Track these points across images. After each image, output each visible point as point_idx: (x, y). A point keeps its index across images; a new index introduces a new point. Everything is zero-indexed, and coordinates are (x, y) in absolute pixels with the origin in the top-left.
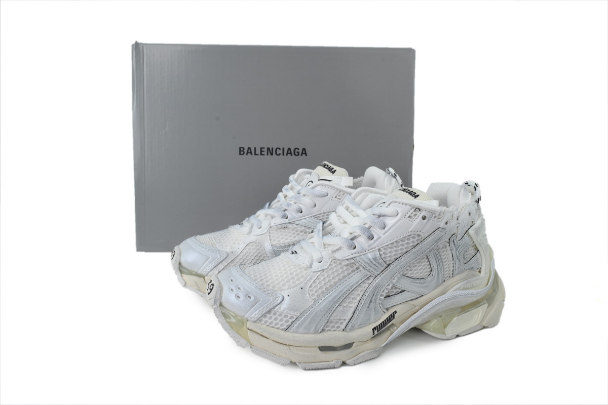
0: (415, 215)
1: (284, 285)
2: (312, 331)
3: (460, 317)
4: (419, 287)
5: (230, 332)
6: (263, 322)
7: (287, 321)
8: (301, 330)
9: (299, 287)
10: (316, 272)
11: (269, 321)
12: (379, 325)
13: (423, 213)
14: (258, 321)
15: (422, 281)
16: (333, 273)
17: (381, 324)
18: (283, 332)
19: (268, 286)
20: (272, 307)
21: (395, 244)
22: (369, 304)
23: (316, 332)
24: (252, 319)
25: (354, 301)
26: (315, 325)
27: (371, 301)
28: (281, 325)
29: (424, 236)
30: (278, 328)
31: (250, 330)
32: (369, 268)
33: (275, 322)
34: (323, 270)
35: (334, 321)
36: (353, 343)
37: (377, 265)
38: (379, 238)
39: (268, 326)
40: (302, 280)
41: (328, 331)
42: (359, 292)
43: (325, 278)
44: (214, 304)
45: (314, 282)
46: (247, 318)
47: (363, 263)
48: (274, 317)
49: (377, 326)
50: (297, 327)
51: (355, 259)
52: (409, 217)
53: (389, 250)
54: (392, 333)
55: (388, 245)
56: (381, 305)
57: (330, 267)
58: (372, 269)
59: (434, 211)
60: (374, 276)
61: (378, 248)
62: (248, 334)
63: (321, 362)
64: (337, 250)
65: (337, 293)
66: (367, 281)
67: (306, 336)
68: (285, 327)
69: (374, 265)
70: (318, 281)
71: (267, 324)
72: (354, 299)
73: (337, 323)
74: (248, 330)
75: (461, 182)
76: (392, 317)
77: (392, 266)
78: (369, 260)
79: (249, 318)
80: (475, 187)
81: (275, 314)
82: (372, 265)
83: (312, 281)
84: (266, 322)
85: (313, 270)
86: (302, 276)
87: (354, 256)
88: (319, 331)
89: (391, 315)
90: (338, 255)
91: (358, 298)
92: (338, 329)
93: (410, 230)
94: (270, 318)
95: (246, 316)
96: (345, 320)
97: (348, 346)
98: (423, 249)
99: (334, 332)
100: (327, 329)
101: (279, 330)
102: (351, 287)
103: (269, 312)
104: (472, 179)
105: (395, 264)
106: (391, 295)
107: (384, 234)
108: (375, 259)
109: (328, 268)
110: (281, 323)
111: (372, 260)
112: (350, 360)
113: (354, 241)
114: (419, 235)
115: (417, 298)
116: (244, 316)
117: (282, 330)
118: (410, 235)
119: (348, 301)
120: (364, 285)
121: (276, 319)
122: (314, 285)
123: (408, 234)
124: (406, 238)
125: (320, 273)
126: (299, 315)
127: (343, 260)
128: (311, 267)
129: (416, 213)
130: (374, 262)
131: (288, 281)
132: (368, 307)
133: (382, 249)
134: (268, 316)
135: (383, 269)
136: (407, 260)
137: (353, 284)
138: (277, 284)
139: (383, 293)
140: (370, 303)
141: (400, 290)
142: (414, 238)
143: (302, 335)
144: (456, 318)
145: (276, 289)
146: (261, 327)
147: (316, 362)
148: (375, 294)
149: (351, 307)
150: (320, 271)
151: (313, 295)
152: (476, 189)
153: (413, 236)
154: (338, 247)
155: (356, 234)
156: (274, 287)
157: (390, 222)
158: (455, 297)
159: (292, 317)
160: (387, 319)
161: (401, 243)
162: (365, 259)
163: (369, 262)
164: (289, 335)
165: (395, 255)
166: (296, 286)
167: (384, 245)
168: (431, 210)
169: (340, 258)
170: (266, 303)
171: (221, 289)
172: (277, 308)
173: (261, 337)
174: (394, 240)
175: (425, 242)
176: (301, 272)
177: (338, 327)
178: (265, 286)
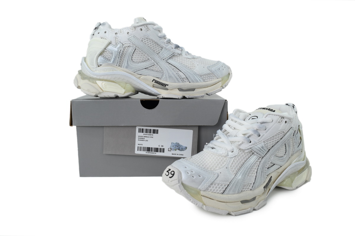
0: (282, 121)
1: (216, 167)
2: (237, 192)
3: (298, 176)
4: (281, 161)
5: (191, 199)
6: (209, 190)
7: (223, 188)
8: (231, 192)
9: (225, 167)
10: (232, 158)
11: (213, 189)
13: (286, 120)
14: (206, 190)
15: (282, 158)
16: (241, 157)
18: (221, 195)
19: (208, 168)
20: (213, 181)
21: (272, 138)
22: (261, 174)
23: (238, 193)
24: (203, 189)
25: (254, 173)
26: (238, 188)
27: (262, 172)
28: (220, 191)
29: (285, 133)
30: (218, 193)
31: (203, 196)
32: (259, 152)
33: (216, 189)
34: (235, 156)
35: (246, 185)
36: (256, 197)
37: (264, 151)
38: (264, 135)
39: (212, 192)
40: (225, 163)
41: (244, 191)
42: (255, 167)
43: (237, 161)
44: (179, 183)
45: (232, 164)
46: (200, 189)
47: (257, 150)
48: (215, 187)
49: (265, 186)
50: (229, 191)
51: (252, 148)
52: (279, 122)
53: (269, 142)
54: (270, 189)
55: (268, 139)
56: (265, 174)
57: (239, 154)
58: (261, 153)
59: (290, 118)
60: (262, 157)
61: (263, 141)
62: (202, 198)
63: (243, 210)
64: (241, 144)
65: (245, 169)
66: (259, 161)
67: (234, 195)
68: (222, 191)
69: (262, 150)
70: (234, 163)
71: (212, 191)
72: (254, 171)
74: (202, 196)
75: (284, 103)
77: (270, 151)
78: (260, 148)
79: (201, 189)
80: (293, 106)
81: (215, 185)
82: (261, 151)
83: (231, 163)
84: (211, 190)
85: (229, 156)
86: (225, 161)
87: (251, 146)
88: (240, 192)
89: (270, 179)
90: (242, 147)
91: (256, 171)
92: (248, 190)
93: (280, 129)
94: (213, 187)
95: (199, 188)
96: (251, 184)
97: (254, 199)
98: (285, 140)
99: (247, 192)
100: (243, 190)
101: (219, 194)
102: (252, 165)
103: (212, 184)
104: (291, 102)
105: (272, 149)
106: (269, 167)
107: (266, 133)
108: (263, 147)
109: (238, 155)
110: (219, 190)
111: (261, 148)
112: (256, 207)
113: (249, 138)
114: (283, 132)
115: (279, 168)
116: (198, 188)
117: (220, 194)
118: (279, 133)
119: (251, 172)
120: (257, 163)
121: (216, 187)
122: (232, 165)
123: (278, 132)
124: (278, 134)
125: (234, 158)
126: (229, 183)
127: (245, 150)
128: (228, 155)
129: (282, 120)
130: (262, 149)
131: (218, 165)
132: (261, 175)
133: (265, 141)
134: (212, 186)
135: (266, 152)
136: (278, 146)
137: (252, 162)
138: (212, 167)
139: (266, 167)
141: (273, 164)
142: (281, 133)
143: (232, 195)
144: (297, 177)
145: (212, 170)
146: (208, 194)
147: (240, 211)
148: (263, 167)
149: (253, 176)
150: (234, 157)
151: (233, 171)
152: (294, 107)
153: (281, 132)
154: (241, 142)
155: (250, 134)
156: (211, 169)
157: (268, 126)
158: (296, 166)
159: (225, 186)
160: (269, 181)
161: (275, 137)
162: (257, 148)
163: (260, 149)
164: (224, 196)
165: (272, 144)
166: (223, 167)
167: (267, 139)
168: (289, 118)
169: (244, 149)
170: (209, 179)
171: (180, 173)
172: (216, 181)
173: (210, 199)
174: (272, 136)
175: (286, 136)
176: (223, 159)
177: (248, 188)
178: (206, 168)
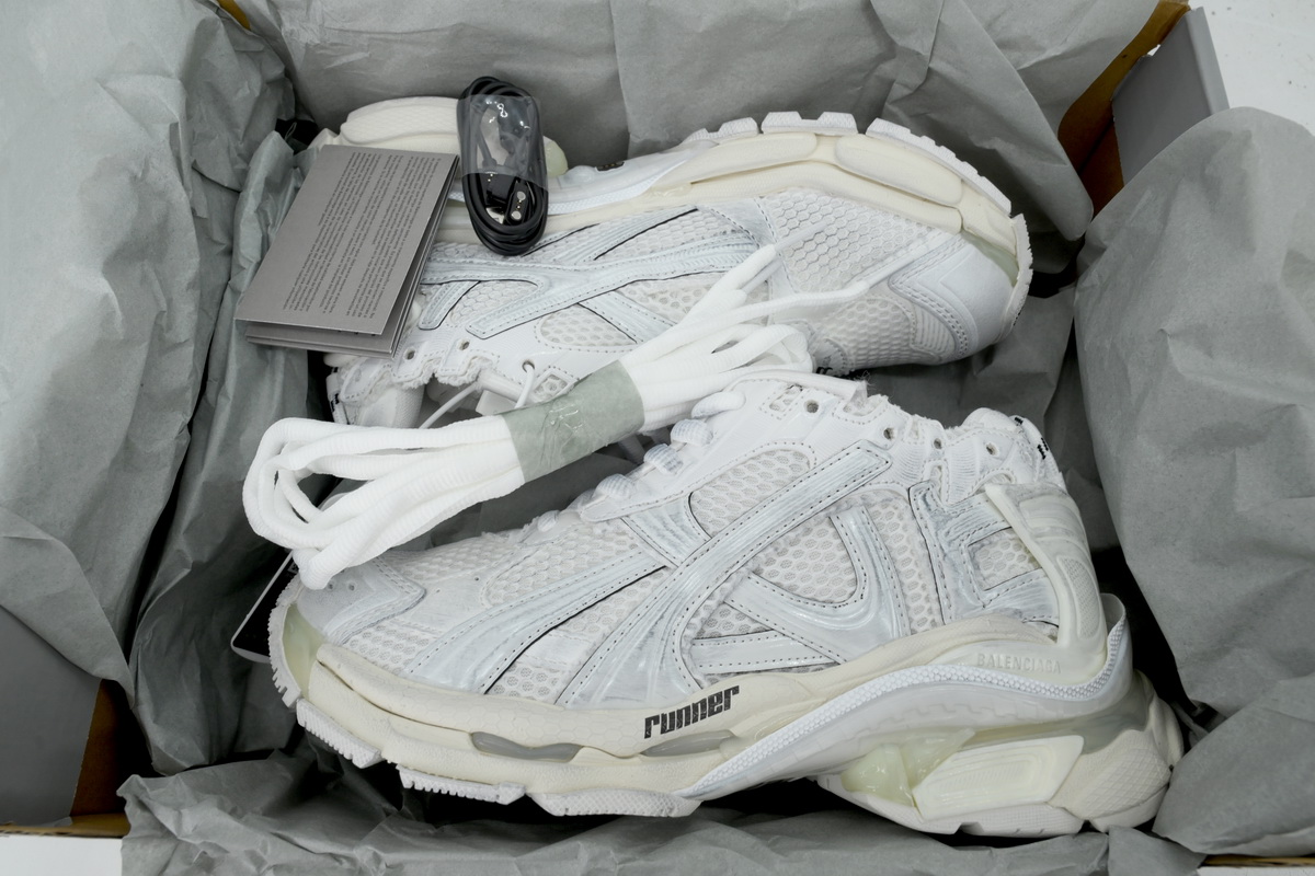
0: (787, 402)
6: (356, 649)
7: (409, 651)
12: (672, 714)
13: (811, 397)
14: (346, 645)
15: (828, 608)
17: (680, 712)
18: (390, 676)
20: (390, 613)
21: (731, 478)
22: (645, 641)
23: (473, 691)
24: (335, 638)
25: (604, 627)
27: (651, 633)
28: (393, 660)
29: (813, 458)
30: (384, 668)
31: (322, 664)
33: (382, 650)
35: (534, 671)
36: (580, 746)
38: (694, 463)
39: (365, 658)
42: (622, 607)
45: (513, 568)
47: (645, 529)
48: (385, 638)
49: (664, 716)
50: (426, 666)
51: (626, 519)
52: (774, 406)
53: (715, 494)
55: (713, 481)
56: (685, 657)
58: (666, 546)
60: (672, 566)
61: (688, 491)
63: (466, 780)
68: (401, 664)
69: (672, 531)
70: (522, 568)
71: (365, 654)
72: (606, 621)
73: (541, 677)
74: (319, 662)
76: (719, 700)
77: (721, 541)
79: (329, 635)
81: (392, 631)
83: (509, 566)
87: (627, 511)
88: (484, 689)
89: (719, 695)
92: (539, 696)
94: (376, 639)
96: (565, 673)
97: (563, 752)
99: (527, 701)
100: (508, 689)
101: (383, 672)
103: (379, 624)
105: (731, 533)
106: (724, 633)
107: (706, 454)
110: (394, 654)
111: (668, 520)
114: (800, 455)
118: (773, 452)
120: (641, 591)
121: (387, 643)
122: (508, 575)
123: (765, 450)
124: (762, 460)
127: (596, 522)
129: (792, 397)
130: (672, 525)
133: (698, 493)
135: (694, 544)
137: (609, 580)
139: (694, 621)
140: (647, 637)
141: (754, 626)
142: (783, 459)
148: (667, 616)
149: (588, 639)
153: (782, 453)
159: (424, 641)
160: (703, 702)
161: (747, 474)
162: (650, 519)
163: (659, 525)
165: (729, 507)
167: (705, 481)
172: (400, 616)
173: (338, 682)
175: (817, 476)
